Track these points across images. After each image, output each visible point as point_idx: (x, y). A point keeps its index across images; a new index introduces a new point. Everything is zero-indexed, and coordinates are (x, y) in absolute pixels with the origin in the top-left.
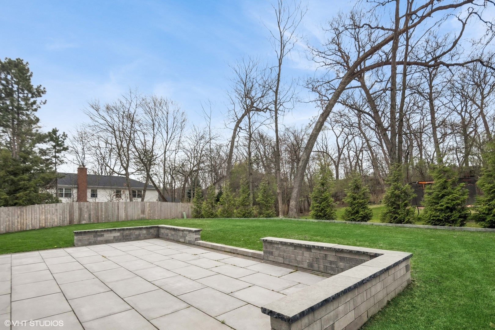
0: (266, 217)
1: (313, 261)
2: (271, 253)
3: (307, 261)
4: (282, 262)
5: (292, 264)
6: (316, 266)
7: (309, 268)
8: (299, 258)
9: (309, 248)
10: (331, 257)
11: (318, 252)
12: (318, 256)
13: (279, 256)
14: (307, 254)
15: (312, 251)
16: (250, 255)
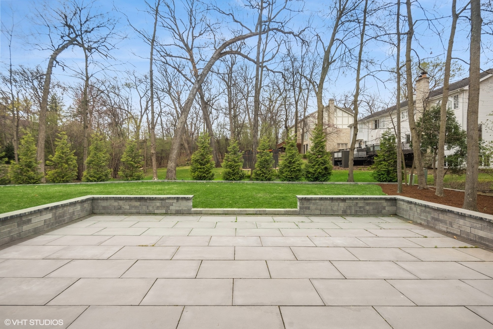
0: (136, 180)
1: (347, 208)
2: (308, 208)
3: (342, 209)
4: (319, 213)
5: (328, 213)
6: (349, 211)
7: (343, 214)
8: (335, 208)
9: (344, 200)
10: (361, 204)
11: (351, 202)
12: (351, 205)
13: (316, 209)
14: (342, 204)
15: (347, 201)
16: (284, 213)
